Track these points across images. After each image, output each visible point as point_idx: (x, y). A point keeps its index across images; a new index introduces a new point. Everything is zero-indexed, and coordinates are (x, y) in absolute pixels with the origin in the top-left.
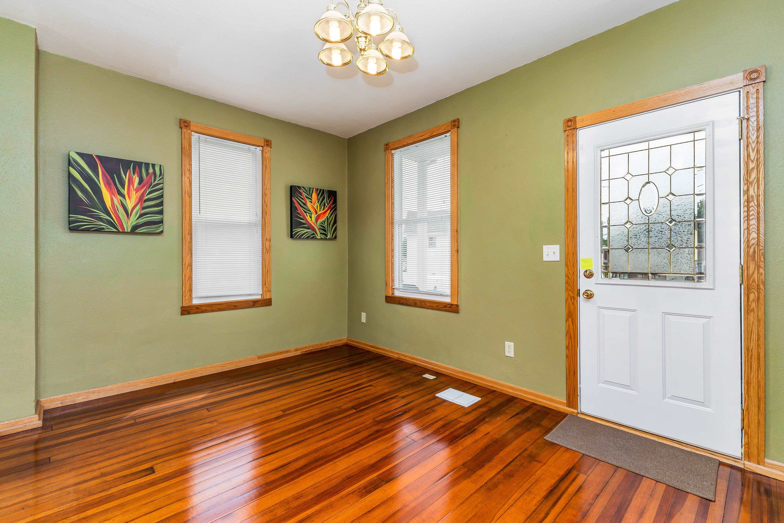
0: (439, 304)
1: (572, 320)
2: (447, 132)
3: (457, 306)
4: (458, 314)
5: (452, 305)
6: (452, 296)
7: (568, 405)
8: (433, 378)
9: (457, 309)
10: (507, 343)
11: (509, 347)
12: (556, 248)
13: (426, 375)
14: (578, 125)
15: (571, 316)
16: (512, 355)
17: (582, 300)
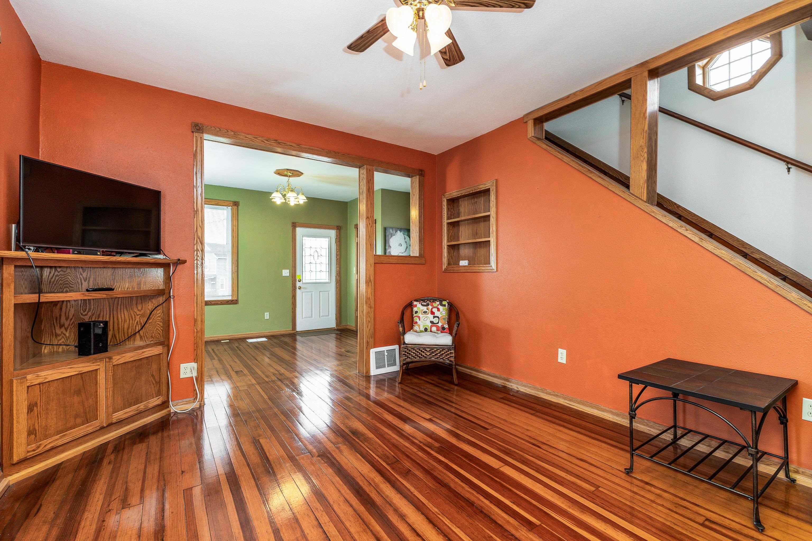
0: (222, 301)
2: (229, 206)
3: (237, 300)
4: (238, 305)
5: (234, 300)
6: (232, 296)
7: (293, 330)
8: (228, 341)
9: (236, 302)
10: (266, 314)
11: (267, 315)
12: (288, 271)
13: (222, 341)
14: (297, 226)
15: (294, 297)
16: (268, 318)
17: (298, 290)
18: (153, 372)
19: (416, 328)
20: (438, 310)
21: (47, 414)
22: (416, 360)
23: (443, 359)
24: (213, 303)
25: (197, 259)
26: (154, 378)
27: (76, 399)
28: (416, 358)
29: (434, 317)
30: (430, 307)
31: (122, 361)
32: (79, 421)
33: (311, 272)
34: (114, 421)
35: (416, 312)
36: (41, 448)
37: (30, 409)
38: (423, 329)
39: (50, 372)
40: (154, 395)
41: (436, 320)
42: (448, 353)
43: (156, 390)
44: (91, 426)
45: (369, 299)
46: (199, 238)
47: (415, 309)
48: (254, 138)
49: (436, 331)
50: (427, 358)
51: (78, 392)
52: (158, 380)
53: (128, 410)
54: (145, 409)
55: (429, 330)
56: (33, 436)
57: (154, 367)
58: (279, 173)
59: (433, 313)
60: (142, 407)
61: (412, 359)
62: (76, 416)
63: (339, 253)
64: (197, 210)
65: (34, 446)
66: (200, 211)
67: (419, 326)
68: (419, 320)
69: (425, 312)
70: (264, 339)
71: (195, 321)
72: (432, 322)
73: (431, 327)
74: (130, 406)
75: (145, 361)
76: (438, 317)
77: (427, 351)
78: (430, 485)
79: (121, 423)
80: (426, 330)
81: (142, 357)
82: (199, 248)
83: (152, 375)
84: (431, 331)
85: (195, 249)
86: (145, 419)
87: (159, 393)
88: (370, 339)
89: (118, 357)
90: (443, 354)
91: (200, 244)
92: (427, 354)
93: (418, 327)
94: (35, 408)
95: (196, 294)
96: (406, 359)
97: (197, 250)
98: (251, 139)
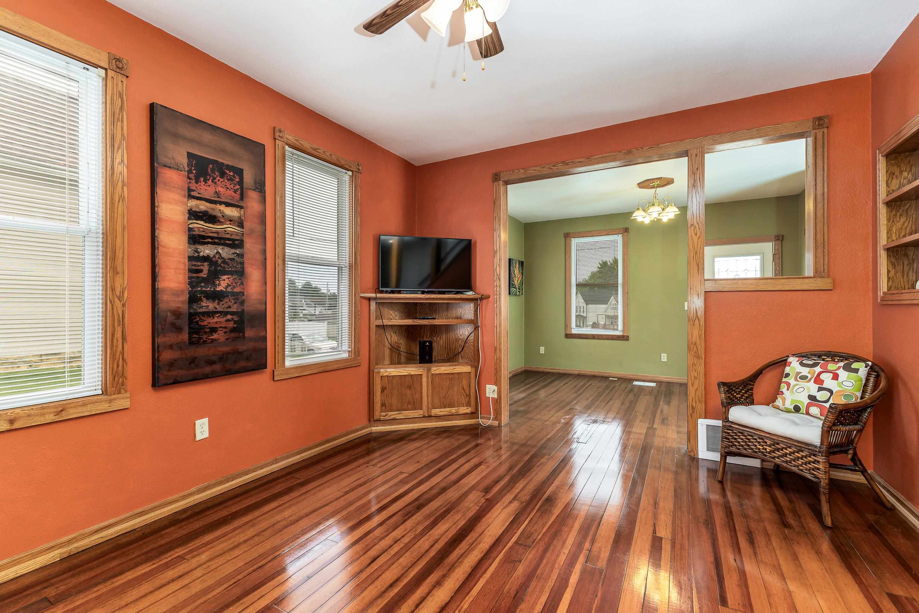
0: (613, 337)
5: (624, 336)
6: (624, 331)
8: (617, 379)
9: (627, 338)
11: (664, 356)
13: (610, 379)
14: (706, 244)
16: (666, 360)
18: (463, 386)
19: (779, 402)
20: (836, 377)
21: (392, 396)
22: (745, 452)
23: (798, 466)
24: (604, 337)
25: (496, 294)
26: (465, 391)
27: (408, 392)
28: (745, 449)
29: (820, 389)
30: (818, 369)
31: (438, 372)
32: (410, 406)
34: (433, 414)
35: (787, 375)
36: (388, 416)
37: (383, 390)
38: (792, 407)
39: (392, 370)
40: (465, 404)
41: (822, 396)
42: (810, 459)
43: (467, 401)
44: (416, 413)
45: (695, 344)
46: (498, 276)
47: (787, 370)
48: (542, 168)
49: (819, 416)
50: (766, 456)
51: (410, 387)
52: (468, 393)
53: (443, 410)
54: (456, 413)
55: (803, 410)
56: (384, 408)
57: (465, 382)
58: (643, 185)
59: (818, 380)
60: (454, 411)
61: (739, 449)
62: (409, 403)
64: (496, 251)
65: (384, 414)
66: (498, 251)
67: (784, 400)
68: (788, 390)
69: (804, 378)
70: (653, 384)
71: (496, 349)
72: (812, 398)
73: (808, 406)
74: (445, 407)
75: (457, 376)
76: (831, 392)
77: (766, 443)
78: (507, 587)
79: (438, 418)
80: (797, 409)
81: (453, 372)
82: (497, 284)
83: (463, 388)
84: (808, 413)
85: (495, 285)
86: (457, 422)
87: (468, 404)
88: (698, 403)
89: (435, 368)
90: (798, 458)
91: (498, 281)
92: (766, 449)
93: (781, 402)
94: (385, 391)
95: (495, 325)
96: (730, 446)
97: (497, 286)
98: (539, 170)
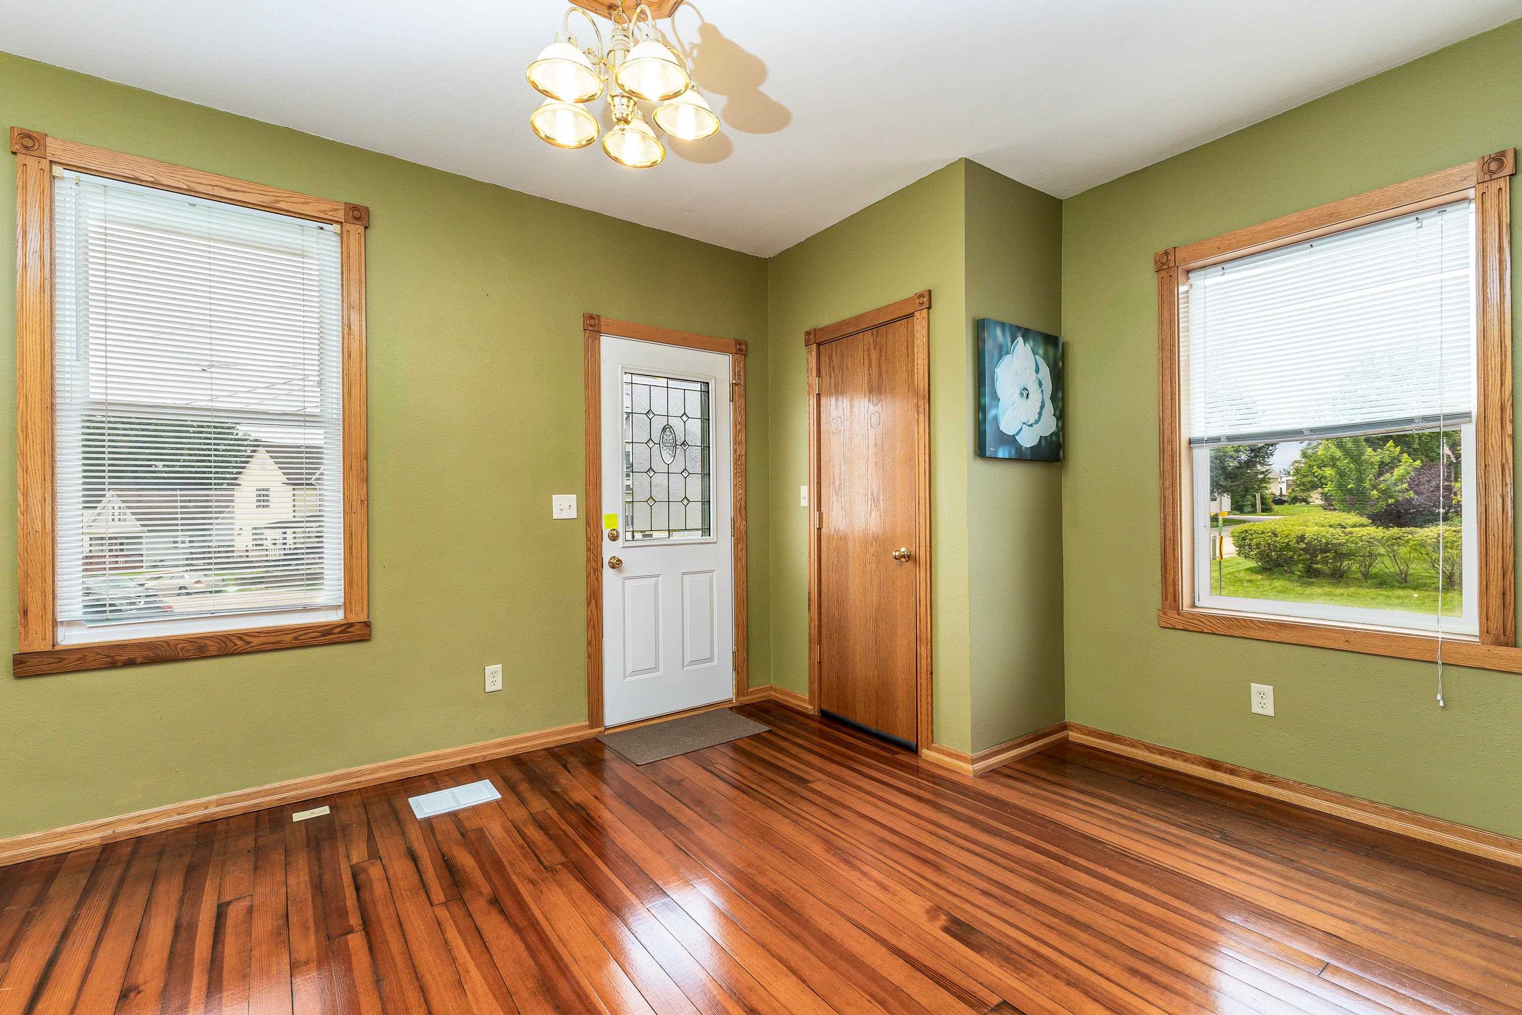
0: (301, 633)
1: (596, 603)
2: (331, 222)
3: (367, 625)
4: (370, 642)
5: (351, 625)
6: (347, 606)
7: (592, 726)
8: (325, 810)
9: (366, 631)
10: (489, 669)
11: (494, 674)
12: (572, 499)
13: (298, 817)
14: (603, 329)
15: (595, 597)
16: (499, 686)
17: (607, 572)
24: (256, 641)
33: (651, 502)
63: (742, 436)
